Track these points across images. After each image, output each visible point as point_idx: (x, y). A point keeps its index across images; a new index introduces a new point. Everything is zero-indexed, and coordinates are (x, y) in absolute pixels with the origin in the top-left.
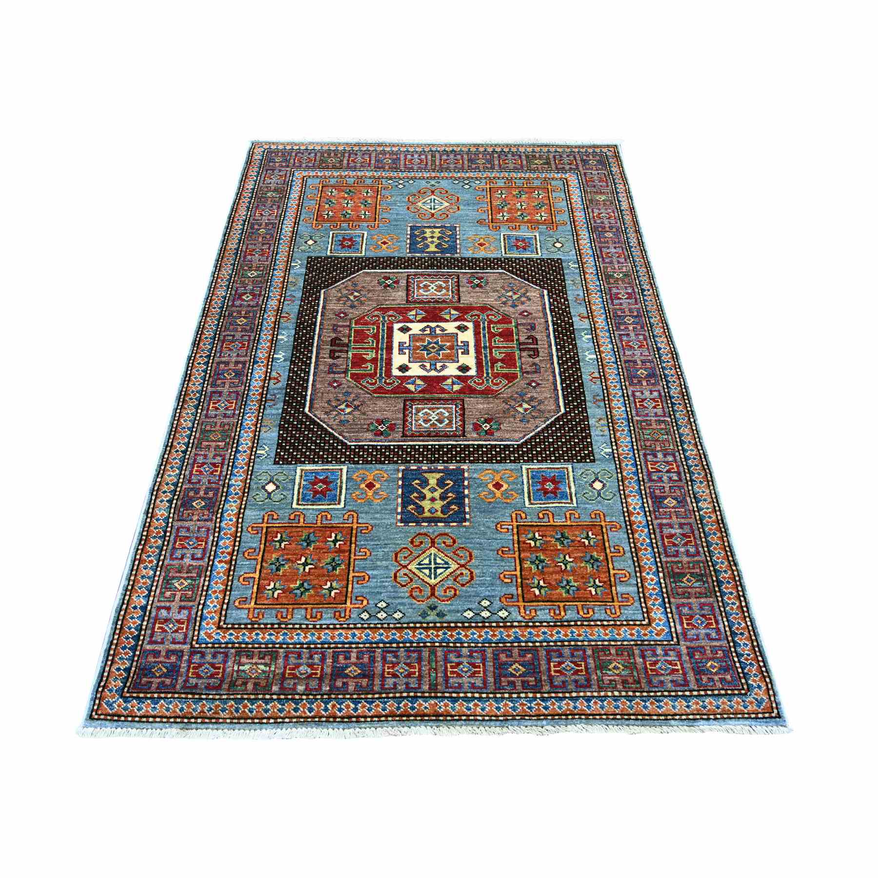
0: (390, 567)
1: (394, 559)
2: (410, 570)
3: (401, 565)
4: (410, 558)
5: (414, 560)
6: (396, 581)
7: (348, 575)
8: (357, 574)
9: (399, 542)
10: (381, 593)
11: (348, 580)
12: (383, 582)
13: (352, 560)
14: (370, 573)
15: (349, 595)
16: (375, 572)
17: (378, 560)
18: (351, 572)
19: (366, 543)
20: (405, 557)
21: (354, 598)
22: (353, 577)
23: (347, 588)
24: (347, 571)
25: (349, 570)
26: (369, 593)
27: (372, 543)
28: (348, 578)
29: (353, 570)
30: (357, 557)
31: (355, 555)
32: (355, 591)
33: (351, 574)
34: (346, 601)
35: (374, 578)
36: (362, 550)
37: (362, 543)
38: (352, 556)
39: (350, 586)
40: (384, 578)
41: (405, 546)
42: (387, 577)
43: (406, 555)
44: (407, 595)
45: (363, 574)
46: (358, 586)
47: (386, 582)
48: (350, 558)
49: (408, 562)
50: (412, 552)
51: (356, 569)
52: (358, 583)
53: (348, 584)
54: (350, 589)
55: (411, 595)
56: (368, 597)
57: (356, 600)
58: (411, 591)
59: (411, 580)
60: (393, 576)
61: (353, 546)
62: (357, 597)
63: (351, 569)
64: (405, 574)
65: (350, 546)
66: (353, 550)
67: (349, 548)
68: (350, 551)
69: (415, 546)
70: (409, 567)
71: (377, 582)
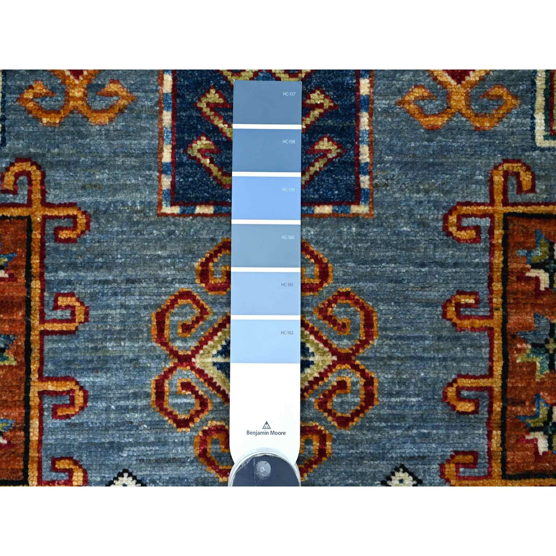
0: (143, 361)
1: (155, 332)
2: (201, 372)
3: (173, 353)
4: (199, 331)
5: (210, 337)
6: (162, 409)
7: (27, 389)
8: (50, 387)
9: (168, 273)
10: (120, 447)
11: (28, 407)
12: (126, 409)
13: (35, 336)
14: (86, 380)
15: (33, 453)
16: (102, 379)
17: (109, 335)
18: (35, 377)
19: (72, 275)
20: (186, 328)
21: (47, 464)
22: (41, 394)
23: (26, 429)
24: (22, 373)
25: (28, 372)
26: (89, 446)
27: (90, 276)
28: (27, 399)
29: (40, 371)
30: (49, 327)
31: (43, 321)
32: (49, 439)
33: (36, 388)
34: (25, 471)
35: (97, 398)
36: (62, 301)
37: (62, 274)
38: (35, 321)
39: (35, 423)
40: (127, 398)
41: (185, 287)
42: (136, 396)
43: (189, 319)
44: (193, 451)
45: (69, 386)
46: (58, 423)
47: (135, 409)
48: (29, 328)
49: (193, 344)
50: (203, 311)
51: (49, 366)
52: (55, 415)
53: (27, 419)
54: (34, 436)
55: (203, 454)
56: (85, 460)
57: (54, 469)
58: (203, 442)
59: (203, 404)
60: (151, 389)
61: (36, 284)
62: (54, 461)
63: (34, 367)
64: (186, 386)
65: (28, 286)
66: (35, 303)
67: (23, 294)
68: (28, 301)
69: (214, 288)
70: (198, 361)
71: (107, 409)
